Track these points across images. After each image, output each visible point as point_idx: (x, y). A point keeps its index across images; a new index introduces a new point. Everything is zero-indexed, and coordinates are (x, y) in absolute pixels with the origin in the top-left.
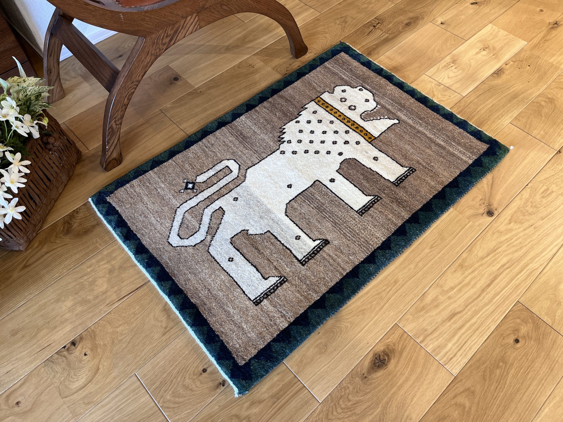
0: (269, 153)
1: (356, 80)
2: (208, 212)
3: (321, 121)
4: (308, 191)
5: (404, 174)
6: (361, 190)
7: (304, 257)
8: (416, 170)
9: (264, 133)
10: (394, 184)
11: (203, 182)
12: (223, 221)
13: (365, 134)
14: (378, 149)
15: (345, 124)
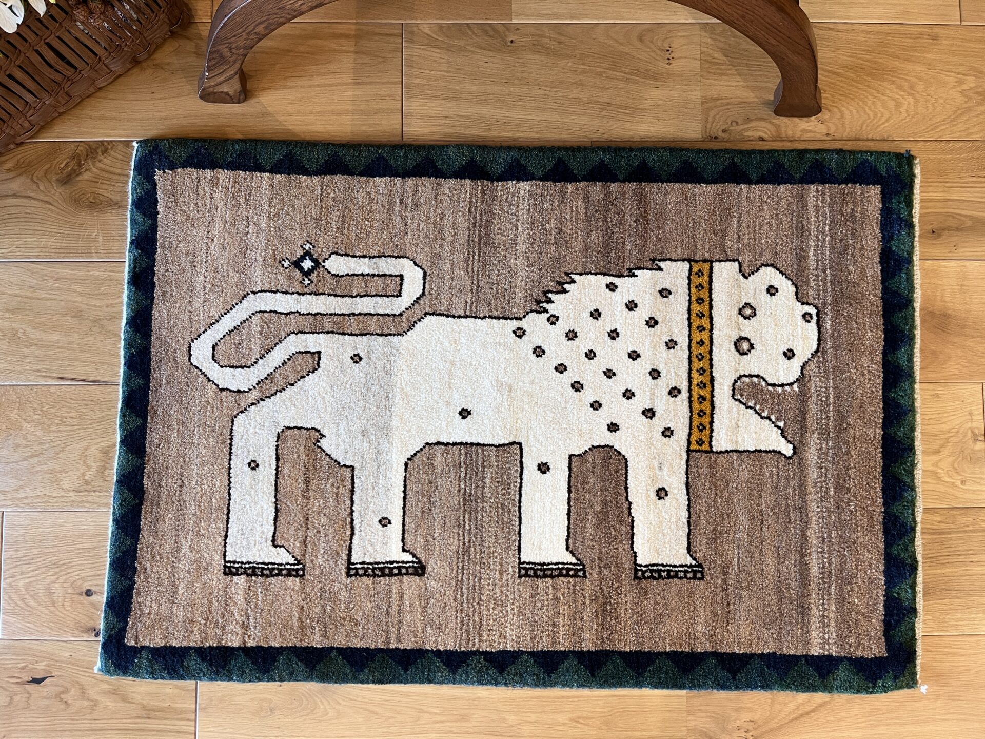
0: (496, 314)
1: (825, 284)
2: (294, 344)
3: (656, 323)
4: (483, 450)
5: (675, 566)
6: (571, 530)
7: (363, 563)
8: (702, 578)
9: (528, 258)
10: (636, 571)
11: (333, 275)
12: (300, 383)
13: (701, 424)
14: (687, 478)
15: (690, 370)
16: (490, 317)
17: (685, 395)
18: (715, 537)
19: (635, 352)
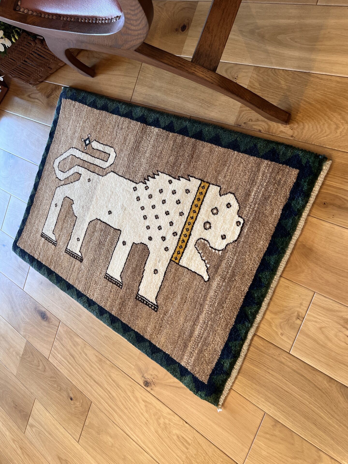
2: (76, 169)
3: (180, 203)
4: (110, 228)
5: (149, 301)
7: (69, 250)
10: (137, 296)
12: (74, 183)
13: (179, 251)
14: (166, 270)
15: (184, 227)
16: (129, 179)
17: (178, 237)
18: (167, 298)
19: (168, 212)
